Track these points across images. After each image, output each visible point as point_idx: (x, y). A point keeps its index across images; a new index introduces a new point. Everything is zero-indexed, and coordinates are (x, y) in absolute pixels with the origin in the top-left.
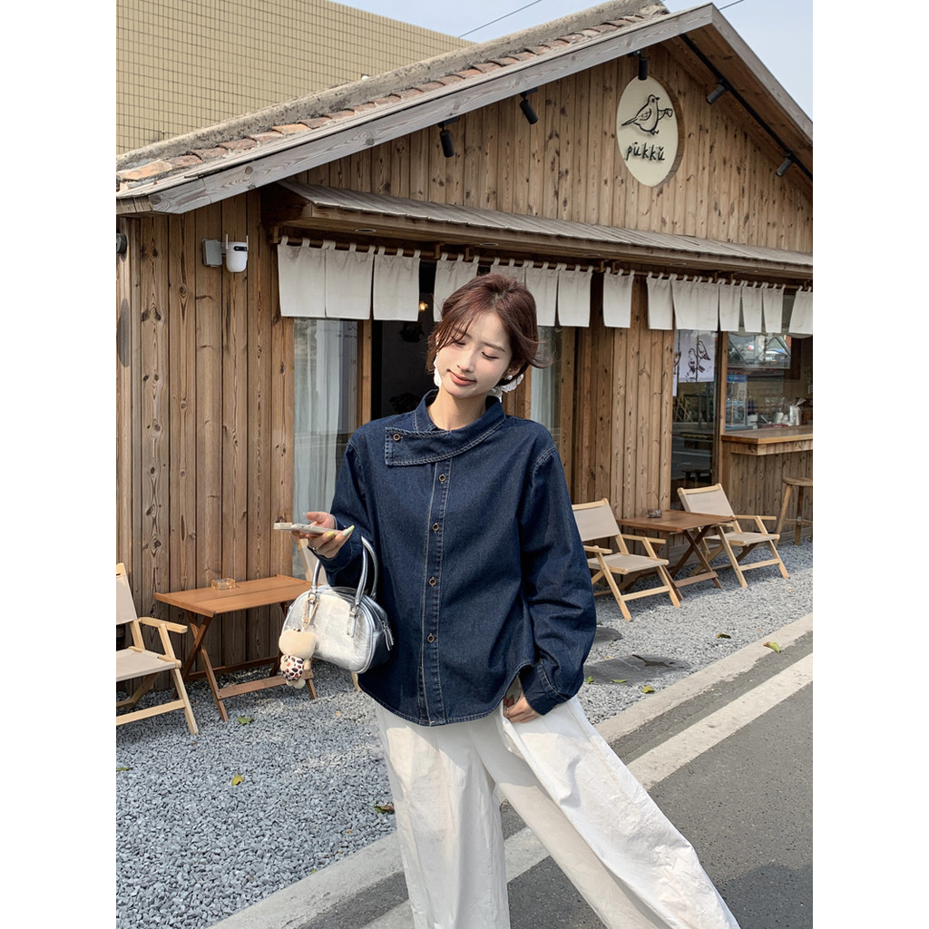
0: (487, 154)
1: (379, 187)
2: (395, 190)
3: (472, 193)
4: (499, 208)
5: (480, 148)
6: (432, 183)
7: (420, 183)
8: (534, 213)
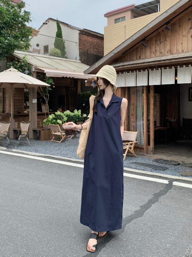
0: (167, 41)
1: (138, 58)
2: (142, 57)
3: (163, 52)
4: (171, 54)
5: (165, 40)
6: (151, 53)
7: (148, 54)
8: (184, 52)
